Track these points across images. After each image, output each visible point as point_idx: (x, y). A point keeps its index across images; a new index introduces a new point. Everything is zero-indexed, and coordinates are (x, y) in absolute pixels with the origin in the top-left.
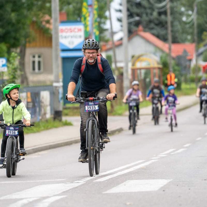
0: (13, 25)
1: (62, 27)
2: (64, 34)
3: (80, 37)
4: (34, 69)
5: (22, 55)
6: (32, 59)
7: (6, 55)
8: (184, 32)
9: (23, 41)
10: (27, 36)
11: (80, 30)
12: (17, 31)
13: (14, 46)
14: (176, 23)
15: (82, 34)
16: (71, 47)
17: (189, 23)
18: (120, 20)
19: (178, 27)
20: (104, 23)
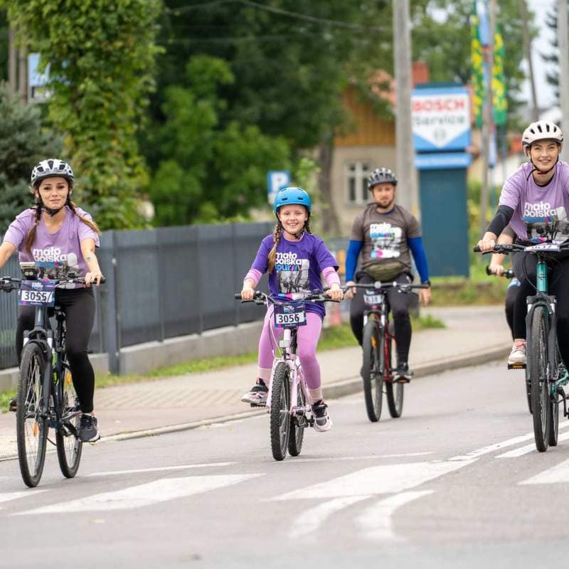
0: (304, 94)
1: (418, 98)
2: (423, 115)
3: (461, 120)
4: (353, 196)
5: (326, 163)
6: (348, 174)
7: (288, 165)
9: (326, 132)
10: (336, 121)
11: (459, 105)
12: (312, 108)
13: (305, 142)
15: (465, 113)
16: (440, 144)
18: (553, 81)
20: (517, 88)
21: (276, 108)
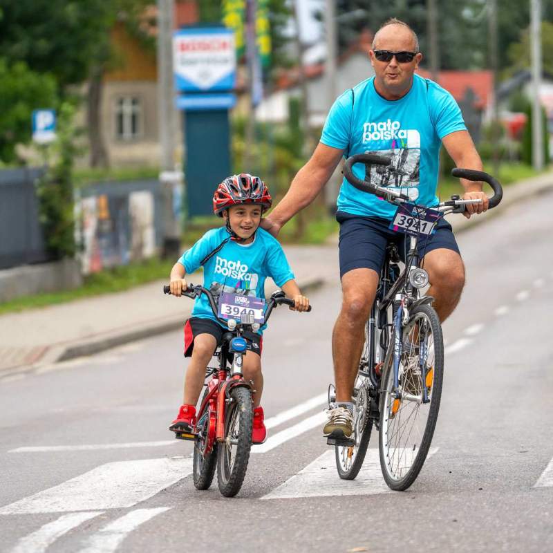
0: (71, 32)
3: (225, 61)
4: (121, 130)
5: (94, 101)
6: (115, 109)
7: (55, 102)
8: (468, 44)
10: (105, 57)
11: (224, 45)
12: (80, 45)
14: (450, 24)
16: (205, 84)
17: (478, 26)
18: (318, 17)
19: (454, 33)
20: (283, 24)
21: (43, 45)
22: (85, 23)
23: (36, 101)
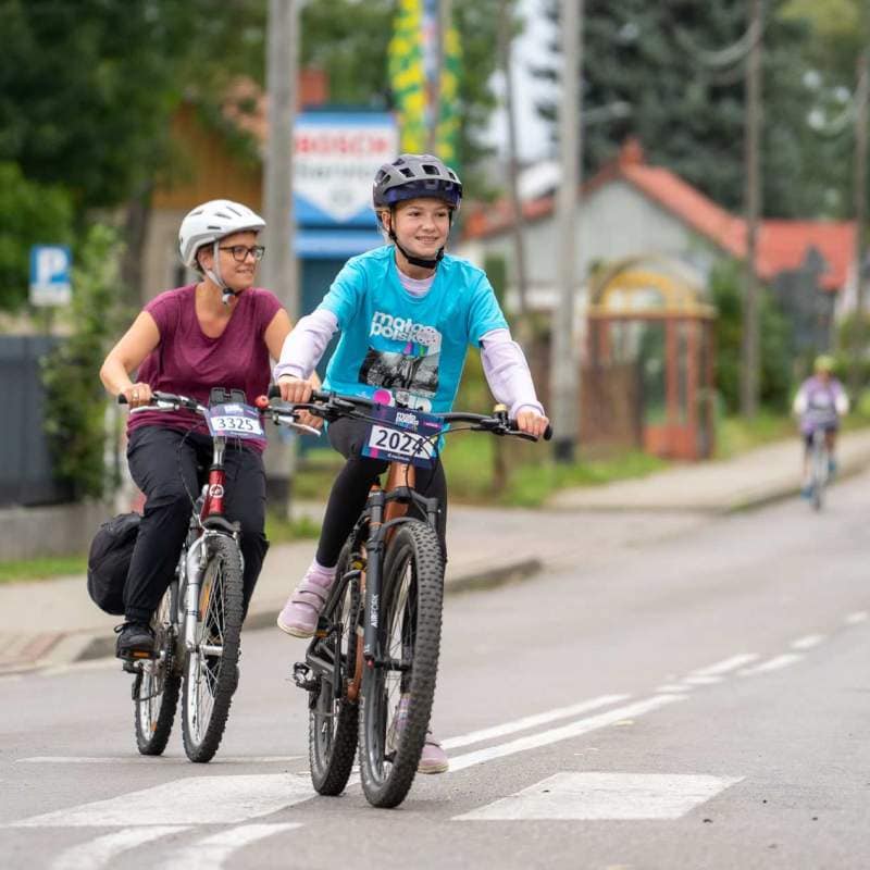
0: (103, 113)
1: (307, 130)
2: (313, 160)
5: (135, 236)
7: (68, 237)
8: (815, 173)
9: (139, 179)
10: (158, 160)
11: (379, 146)
13: (103, 199)
14: (782, 136)
16: (341, 213)
17: (834, 138)
18: (547, 113)
19: (790, 151)
20: (482, 123)
21: (51, 136)
22: (126, 100)
23: (34, 233)
